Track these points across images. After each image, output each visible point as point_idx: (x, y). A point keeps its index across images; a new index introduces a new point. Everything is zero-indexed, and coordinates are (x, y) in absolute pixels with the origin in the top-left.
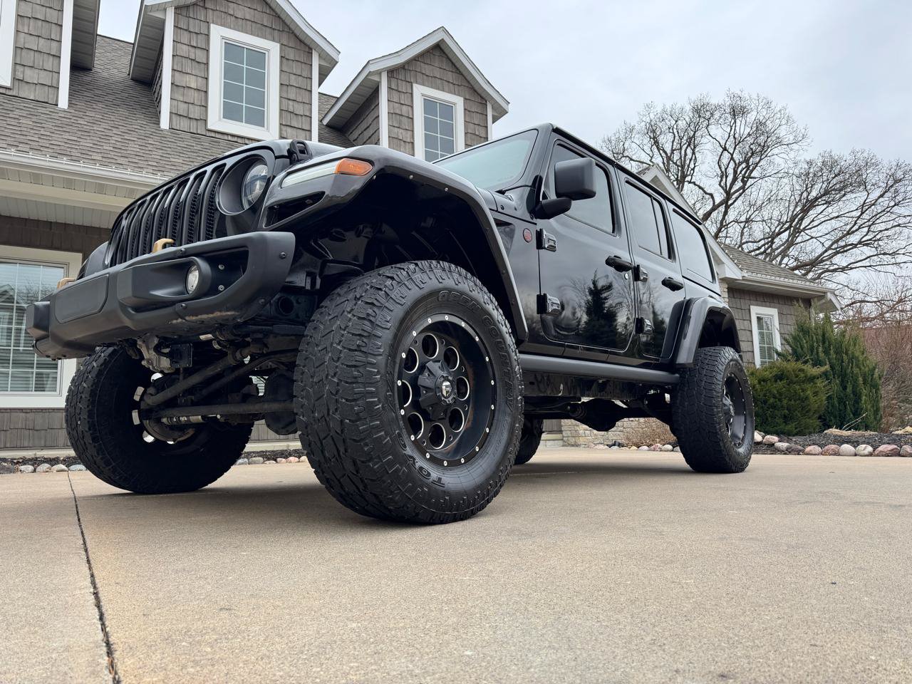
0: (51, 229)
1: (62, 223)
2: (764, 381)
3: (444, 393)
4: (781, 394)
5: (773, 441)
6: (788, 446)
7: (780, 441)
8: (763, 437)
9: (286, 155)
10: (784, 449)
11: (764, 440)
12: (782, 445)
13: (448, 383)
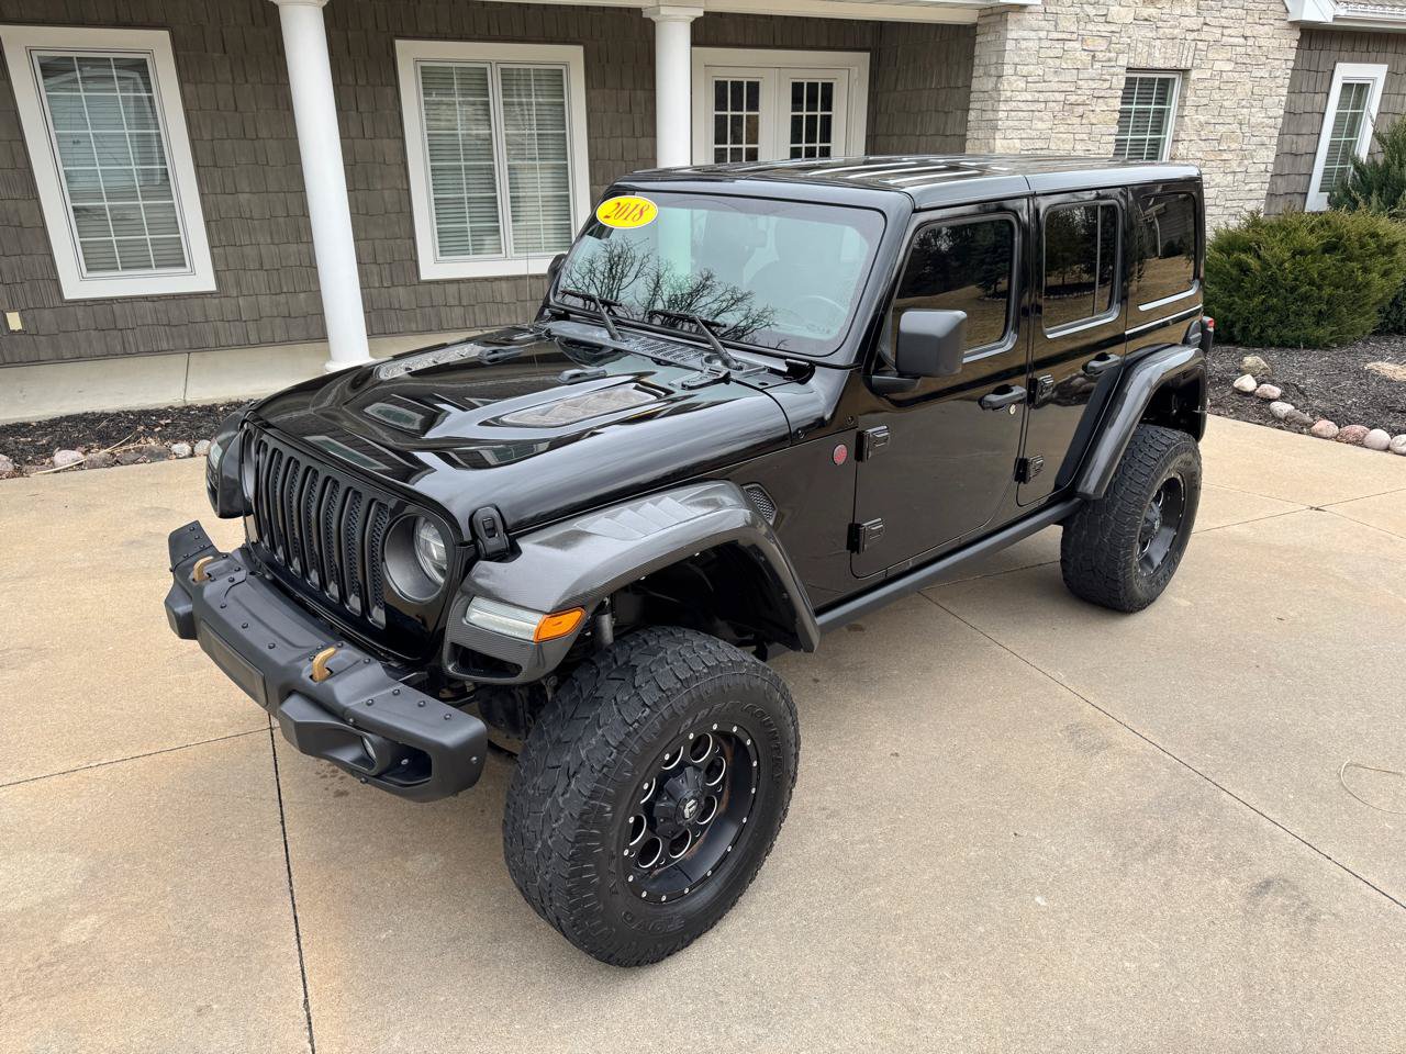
3: (687, 816)
4: (1323, 277)
5: (1271, 395)
6: (1290, 412)
7: (1282, 398)
8: (1260, 383)
9: (470, 538)
10: (1283, 416)
11: (1258, 391)
12: (1282, 408)
13: (693, 801)
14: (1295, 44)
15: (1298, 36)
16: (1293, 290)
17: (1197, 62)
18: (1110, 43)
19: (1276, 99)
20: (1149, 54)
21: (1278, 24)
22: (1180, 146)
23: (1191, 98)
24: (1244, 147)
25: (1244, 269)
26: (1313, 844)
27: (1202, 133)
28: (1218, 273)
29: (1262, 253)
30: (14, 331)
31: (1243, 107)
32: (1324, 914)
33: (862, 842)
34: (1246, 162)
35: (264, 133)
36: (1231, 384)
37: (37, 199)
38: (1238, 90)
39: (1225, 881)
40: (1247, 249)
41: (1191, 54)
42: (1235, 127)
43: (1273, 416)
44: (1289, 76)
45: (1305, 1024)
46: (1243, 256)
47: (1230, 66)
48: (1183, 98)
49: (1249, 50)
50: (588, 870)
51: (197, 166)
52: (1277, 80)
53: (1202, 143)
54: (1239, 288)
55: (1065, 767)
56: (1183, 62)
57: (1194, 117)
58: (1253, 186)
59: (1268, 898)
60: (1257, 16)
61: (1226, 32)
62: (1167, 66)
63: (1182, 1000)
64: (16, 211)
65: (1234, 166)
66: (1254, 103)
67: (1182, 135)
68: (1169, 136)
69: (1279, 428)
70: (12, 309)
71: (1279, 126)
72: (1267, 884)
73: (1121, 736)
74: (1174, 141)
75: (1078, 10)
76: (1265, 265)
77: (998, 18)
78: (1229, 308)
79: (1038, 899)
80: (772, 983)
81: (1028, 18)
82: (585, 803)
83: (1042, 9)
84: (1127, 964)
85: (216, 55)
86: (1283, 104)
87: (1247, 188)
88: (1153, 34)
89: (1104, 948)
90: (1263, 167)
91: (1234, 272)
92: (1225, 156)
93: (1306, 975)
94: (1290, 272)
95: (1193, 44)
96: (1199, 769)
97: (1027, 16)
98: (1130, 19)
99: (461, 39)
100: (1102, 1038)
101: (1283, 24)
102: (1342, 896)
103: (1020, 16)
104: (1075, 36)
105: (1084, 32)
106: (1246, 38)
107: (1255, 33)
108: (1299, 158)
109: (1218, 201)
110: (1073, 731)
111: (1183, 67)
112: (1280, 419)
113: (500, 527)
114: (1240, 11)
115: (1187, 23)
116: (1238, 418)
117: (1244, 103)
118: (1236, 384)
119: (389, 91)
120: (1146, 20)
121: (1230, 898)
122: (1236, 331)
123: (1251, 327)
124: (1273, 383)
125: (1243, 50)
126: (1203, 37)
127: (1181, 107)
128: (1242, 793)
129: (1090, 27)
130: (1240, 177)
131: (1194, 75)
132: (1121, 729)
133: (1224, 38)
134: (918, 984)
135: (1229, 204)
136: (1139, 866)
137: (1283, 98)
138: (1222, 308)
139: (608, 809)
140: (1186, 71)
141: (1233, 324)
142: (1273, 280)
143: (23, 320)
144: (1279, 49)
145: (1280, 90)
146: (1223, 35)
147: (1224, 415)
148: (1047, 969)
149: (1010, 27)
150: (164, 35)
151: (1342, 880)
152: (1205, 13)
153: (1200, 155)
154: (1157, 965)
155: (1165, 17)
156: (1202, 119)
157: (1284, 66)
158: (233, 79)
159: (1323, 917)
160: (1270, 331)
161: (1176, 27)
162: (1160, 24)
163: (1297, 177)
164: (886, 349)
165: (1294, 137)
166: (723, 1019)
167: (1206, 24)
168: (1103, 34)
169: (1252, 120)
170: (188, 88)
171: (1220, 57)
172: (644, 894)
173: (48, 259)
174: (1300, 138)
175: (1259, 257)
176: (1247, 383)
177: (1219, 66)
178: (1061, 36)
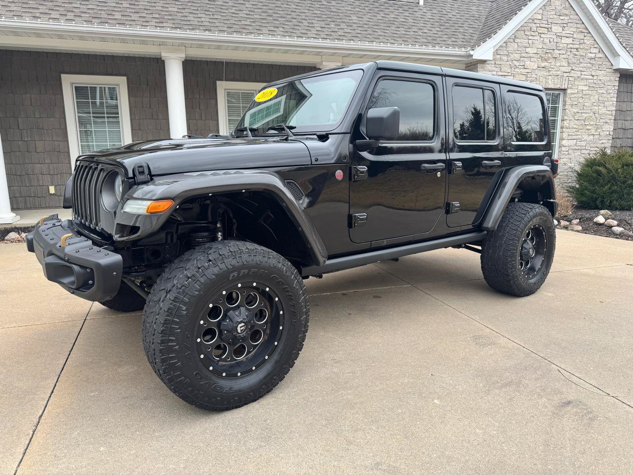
0: (104, 60)
1: (110, 56)
2: (627, 165)
3: (239, 331)
5: (613, 224)
6: (622, 231)
7: (618, 225)
8: (606, 220)
9: (132, 176)
10: (618, 233)
11: (606, 223)
12: (618, 230)
13: (243, 324)
14: (618, 79)
15: (619, 75)
16: (624, 182)
17: (569, 86)
18: (527, 77)
19: (611, 103)
20: (546, 82)
21: (608, 70)
22: (565, 122)
23: (568, 102)
24: (597, 124)
25: (599, 173)
26: (600, 388)
27: (575, 117)
28: (587, 176)
29: (607, 165)
30: (51, 194)
31: (595, 106)
32: (600, 417)
33: (349, 373)
34: (599, 130)
35: (160, 117)
36: (592, 220)
37: (67, 141)
38: (592, 98)
39: (544, 400)
40: (600, 164)
41: (567, 82)
42: (592, 114)
43: (614, 234)
44: (616, 93)
45: (577, 464)
46: (598, 168)
47: (587, 88)
48: (565, 102)
49: (595, 81)
50: (172, 341)
51: (132, 129)
52: (611, 95)
53: (576, 121)
54: (598, 182)
55: (468, 351)
56: (563, 86)
57: (570, 110)
58: (604, 141)
59: (569, 408)
60: (597, 67)
61: (583, 73)
62: (556, 87)
63: (505, 448)
64: (59, 145)
65: (593, 132)
66: (600, 104)
67: (566, 118)
68: (559, 118)
69: (617, 238)
70: (52, 185)
71: (614, 115)
72: (569, 403)
73: (502, 341)
74: (562, 120)
75: (511, 63)
76: (609, 171)
77: (474, 67)
78: (593, 192)
79: (436, 401)
80: (277, 425)
81: (488, 67)
82: (171, 304)
83: (493, 62)
84: (478, 431)
85: (144, 86)
86: (615, 105)
87: (601, 142)
88: (548, 74)
89: (467, 423)
90: (608, 133)
91: (594, 175)
92: (588, 127)
93: (583, 443)
94: (622, 174)
95: (567, 78)
96: (541, 355)
97: (487, 65)
98: (536, 67)
99: (244, 81)
100: (453, 461)
101: (610, 70)
102: (613, 410)
103: (483, 65)
104: (510, 74)
105: (514, 72)
106: (593, 76)
107: (597, 74)
108: (627, 131)
109: (586, 147)
110: (476, 338)
111: (563, 88)
112: (617, 235)
113: (146, 172)
114: (589, 64)
115: (563, 69)
116: (596, 235)
117: (595, 104)
118: (595, 221)
119: (213, 101)
120: (543, 68)
121: (546, 407)
122: (598, 202)
123: (605, 200)
124: (613, 219)
125: (592, 81)
126: (572, 75)
127: (564, 105)
128: (563, 365)
129: (517, 70)
130: (596, 137)
131: (569, 91)
132: (502, 338)
133: (582, 76)
134: (356, 431)
135: (592, 149)
136: (497, 391)
137: (614, 102)
138: (590, 192)
139: (184, 309)
140: (565, 90)
141: (596, 199)
142: (613, 177)
143: (56, 190)
144: (610, 81)
145: (612, 99)
146: (581, 74)
147: (589, 233)
148: (430, 430)
149: (478, 70)
150: (124, 79)
151: (615, 403)
152: (572, 65)
153: (575, 126)
154: (495, 432)
155: (553, 66)
156: (575, 111)
157: (613, 89)
158: (150, 96)
159: (599, 418)
160: (615, 202)
161: (558, 71)
162: (550, 69)
163: (627, 139)
164: (363, 130)
165: (623, 121)
166: (244, 438)
167: (573, 70)
168: (523, 73)
169: (600, 112)
170: (132, 99)
171: (581, 84)
172: (211, 368)
173: (69, 165)
174: (626, 122)
175: (606, 168)
176: (600, 219)
177: (580, 88)
178: (503, 74)
